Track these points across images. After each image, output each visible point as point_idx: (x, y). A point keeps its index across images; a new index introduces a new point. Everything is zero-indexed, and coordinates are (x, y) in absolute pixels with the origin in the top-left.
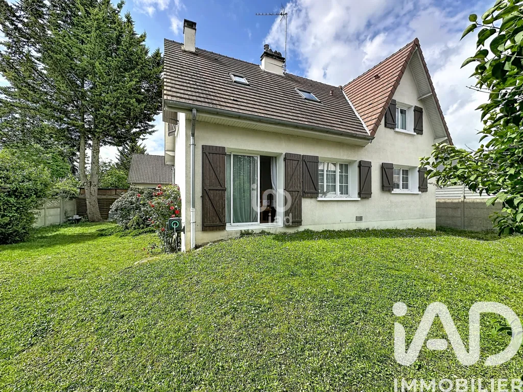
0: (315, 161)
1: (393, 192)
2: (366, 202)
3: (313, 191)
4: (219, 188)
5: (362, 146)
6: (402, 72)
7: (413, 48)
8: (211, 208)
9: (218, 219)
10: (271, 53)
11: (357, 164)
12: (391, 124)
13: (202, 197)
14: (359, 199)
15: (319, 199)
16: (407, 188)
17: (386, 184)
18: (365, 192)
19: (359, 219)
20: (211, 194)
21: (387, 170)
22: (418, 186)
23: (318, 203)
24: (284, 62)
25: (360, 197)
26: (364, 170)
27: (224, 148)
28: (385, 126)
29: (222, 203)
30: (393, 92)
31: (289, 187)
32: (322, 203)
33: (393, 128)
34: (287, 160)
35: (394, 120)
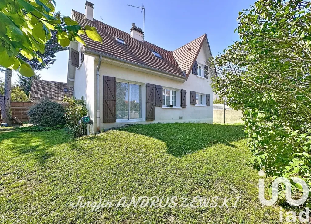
0: (161, 88)
1: (196, 105)
2: (184, 109)
3: (160, 103)
4: (112, 99)
5: (182, 82)
6: (200, 49)
7: (204, 38)
8: (108, 109)
9: (112, 116)
10: (136, 28)
11: (180, 91)
12: (195, 73)
13: (104, 104)
14: (181, 108)
15: (163, 107)
16: (201, 104)
17: (192, 101)
18: (183, 105)
19: (181, 118)
20: (108, 102)
21: (193, 94)
22: (206, 103)
23: (163, 109)
24: (143, 34)
25: (181, 107)
26: (183, 94)
27: (115, 78)
28: (193, 73)
29: (114, 108)
30: (196, 58)
31: (149, 101)
32: (164, 109)
33: (196, 75)
34: (147, 87)
35: (196, 71)
